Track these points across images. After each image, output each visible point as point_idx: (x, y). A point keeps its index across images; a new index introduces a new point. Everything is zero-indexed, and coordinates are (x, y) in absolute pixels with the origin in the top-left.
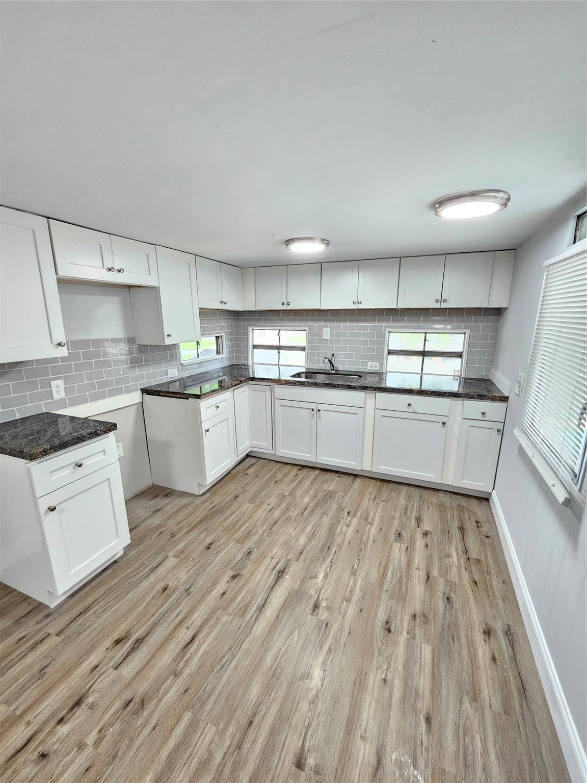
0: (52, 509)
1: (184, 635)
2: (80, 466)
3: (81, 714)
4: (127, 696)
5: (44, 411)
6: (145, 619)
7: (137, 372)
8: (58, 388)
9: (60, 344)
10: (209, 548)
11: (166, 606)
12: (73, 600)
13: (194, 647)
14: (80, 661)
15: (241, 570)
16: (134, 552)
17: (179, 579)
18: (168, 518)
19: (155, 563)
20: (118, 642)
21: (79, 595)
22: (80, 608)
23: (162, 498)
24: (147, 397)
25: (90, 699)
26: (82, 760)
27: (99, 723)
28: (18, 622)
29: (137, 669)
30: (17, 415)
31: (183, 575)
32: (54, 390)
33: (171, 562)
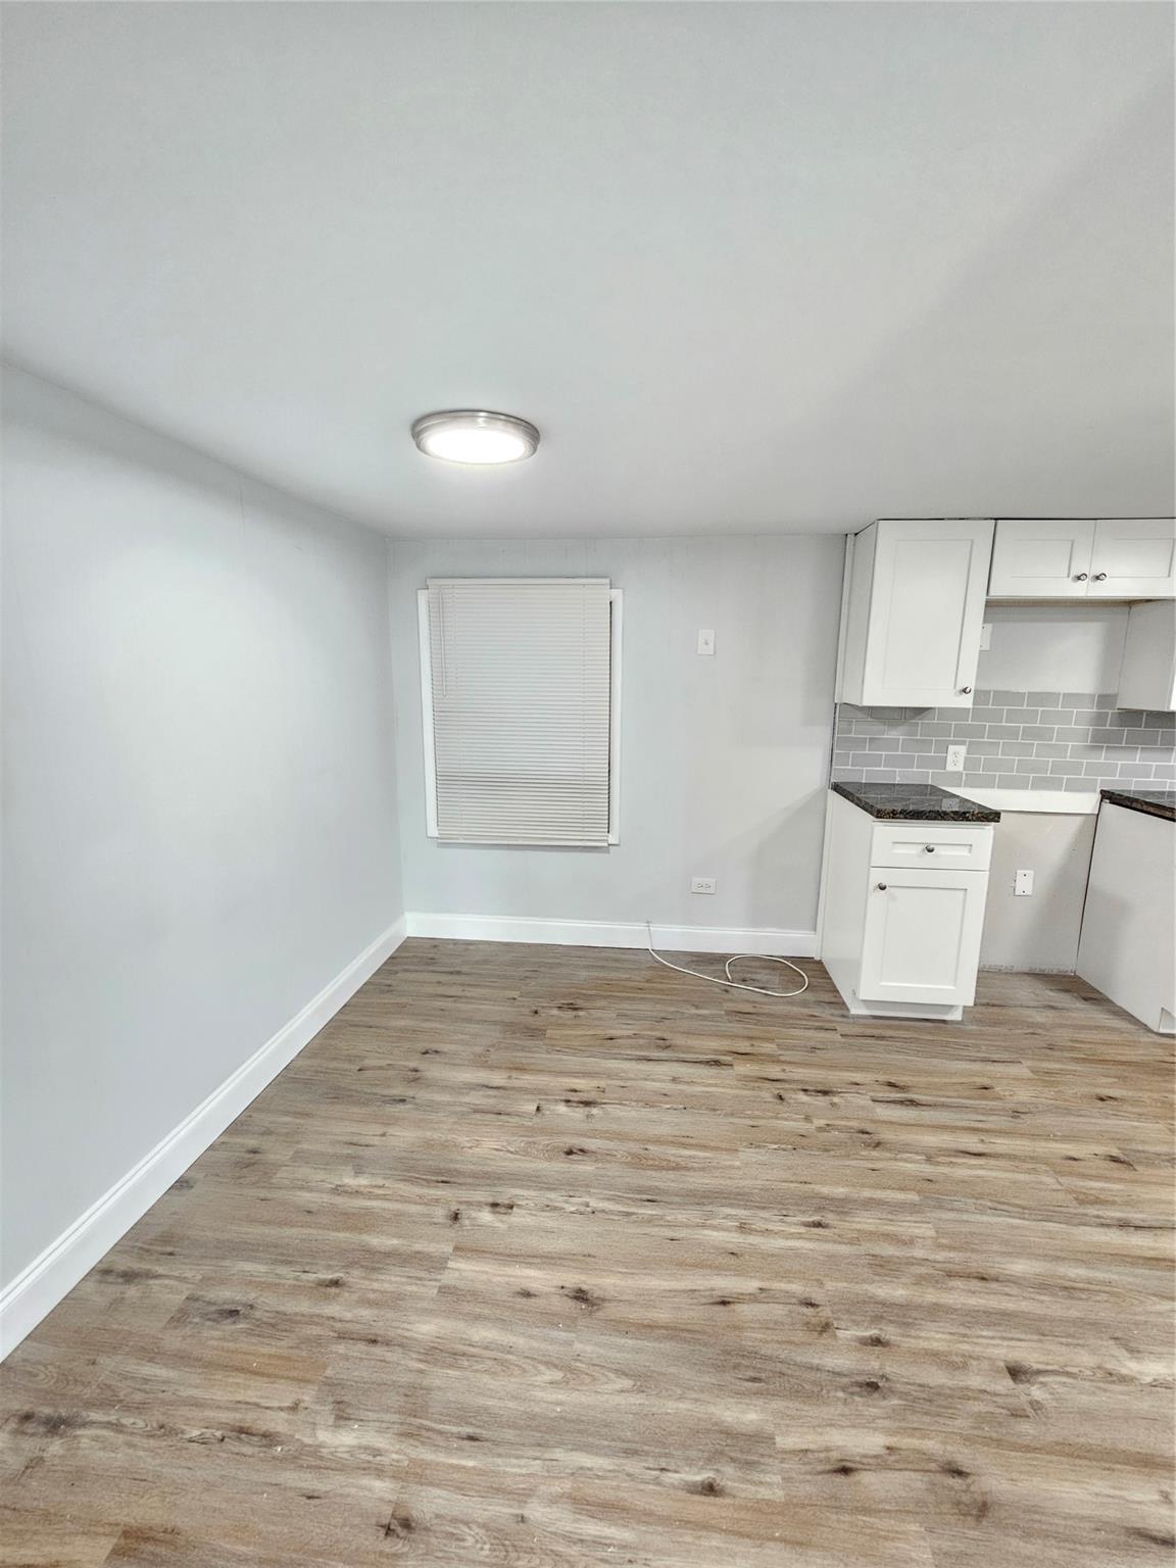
0: (883, 888)
1: (971, 1142)
2: (931, 851)
3: (822, 1101)
4: (868, 1127)
5: (930, 783)
6: (935, 1093)
7: (1102, 758)
8: (957, 757)
9: (964, 691)
10: (1102, 1099)
11: (972, 1102)
12: (873, 1021)
13: (974, 1161)
14: (847, 1068)
15: (1140, 1163)
16: (974, 1027)
17: (1015, 1094)
18: (1061, 1026)
19: (995, 1057)
20: (891, 1085)
21: (881, 1021)
22: (876, 1032)
23: (1077, 998)
24: (1108, 807)
25: (836, 1100)
26: (801, 1126)
27: (833, 1119)
28: (819, 1003)
29: (893, 1120)
30: (898, 778)
31: (1023, 1095)
32: (950, 758)
33: (1022, 1070)
